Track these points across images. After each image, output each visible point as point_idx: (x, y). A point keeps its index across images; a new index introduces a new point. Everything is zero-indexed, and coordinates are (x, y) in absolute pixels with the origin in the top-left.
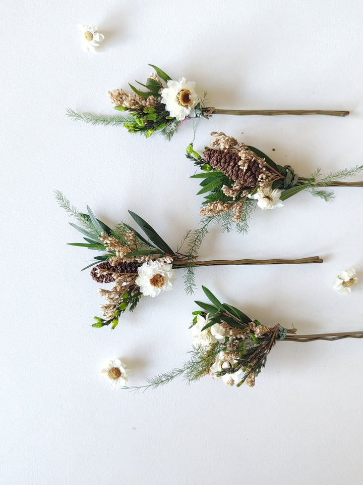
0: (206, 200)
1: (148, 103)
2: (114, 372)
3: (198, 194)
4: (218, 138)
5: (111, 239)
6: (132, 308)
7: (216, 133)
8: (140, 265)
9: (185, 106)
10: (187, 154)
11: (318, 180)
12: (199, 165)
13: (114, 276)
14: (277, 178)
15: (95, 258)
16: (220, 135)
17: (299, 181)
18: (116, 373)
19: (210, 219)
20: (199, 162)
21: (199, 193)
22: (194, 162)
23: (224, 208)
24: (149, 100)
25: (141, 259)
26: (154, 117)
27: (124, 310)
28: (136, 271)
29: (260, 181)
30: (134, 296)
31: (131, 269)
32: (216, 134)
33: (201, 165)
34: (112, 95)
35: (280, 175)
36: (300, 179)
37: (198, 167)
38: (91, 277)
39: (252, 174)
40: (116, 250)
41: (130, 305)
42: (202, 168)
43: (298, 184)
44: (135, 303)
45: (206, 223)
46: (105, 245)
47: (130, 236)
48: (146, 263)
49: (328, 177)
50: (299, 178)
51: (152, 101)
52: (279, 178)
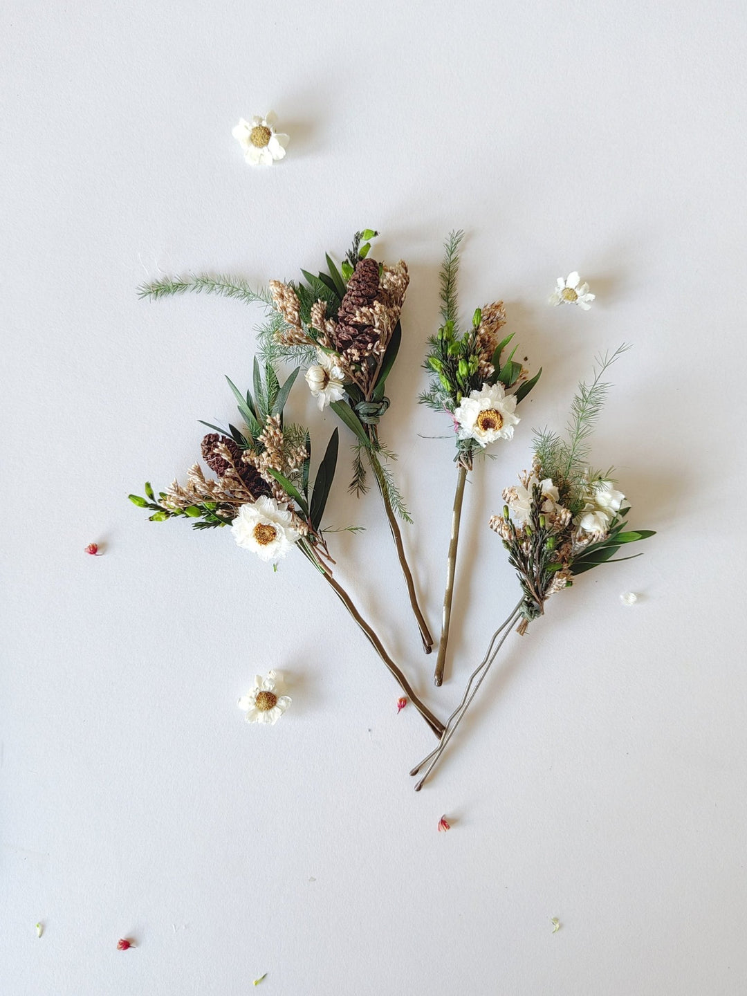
0: (297, 285)
1: (484, 363)
3: (303, 271)
5: (278, 433)
6: (200, 525)
8: (271, 496)
9: (477, 423)
10: (361, 232)
11: (380, 457)
12: (347, 258)
13: (228, 472)
14: (364, 387)
17: (370, 427)
20: (354, 257)
21: (305, 273)
23: (291, 314)
24: (489, 366)
25: (279, 491)
26: (462, 370)
27: (187, 517)
28: (256, 496)
29: (347, 354)
30: (217, 516)
31: (255, 486)
33: (349, 262)
34: (497, 307)
35: (370, 391)
36: (374, 426)
37: (345, 258)
38: (202, 440)
39: (354, 336)
40: (268, 450)
41: (201, 519)
42: (345, 264)
44: (209, 525)
46: (264, 431)
47: (299, 455)
48: (279, 502)
51: (486, 370)
52: (365, 392)
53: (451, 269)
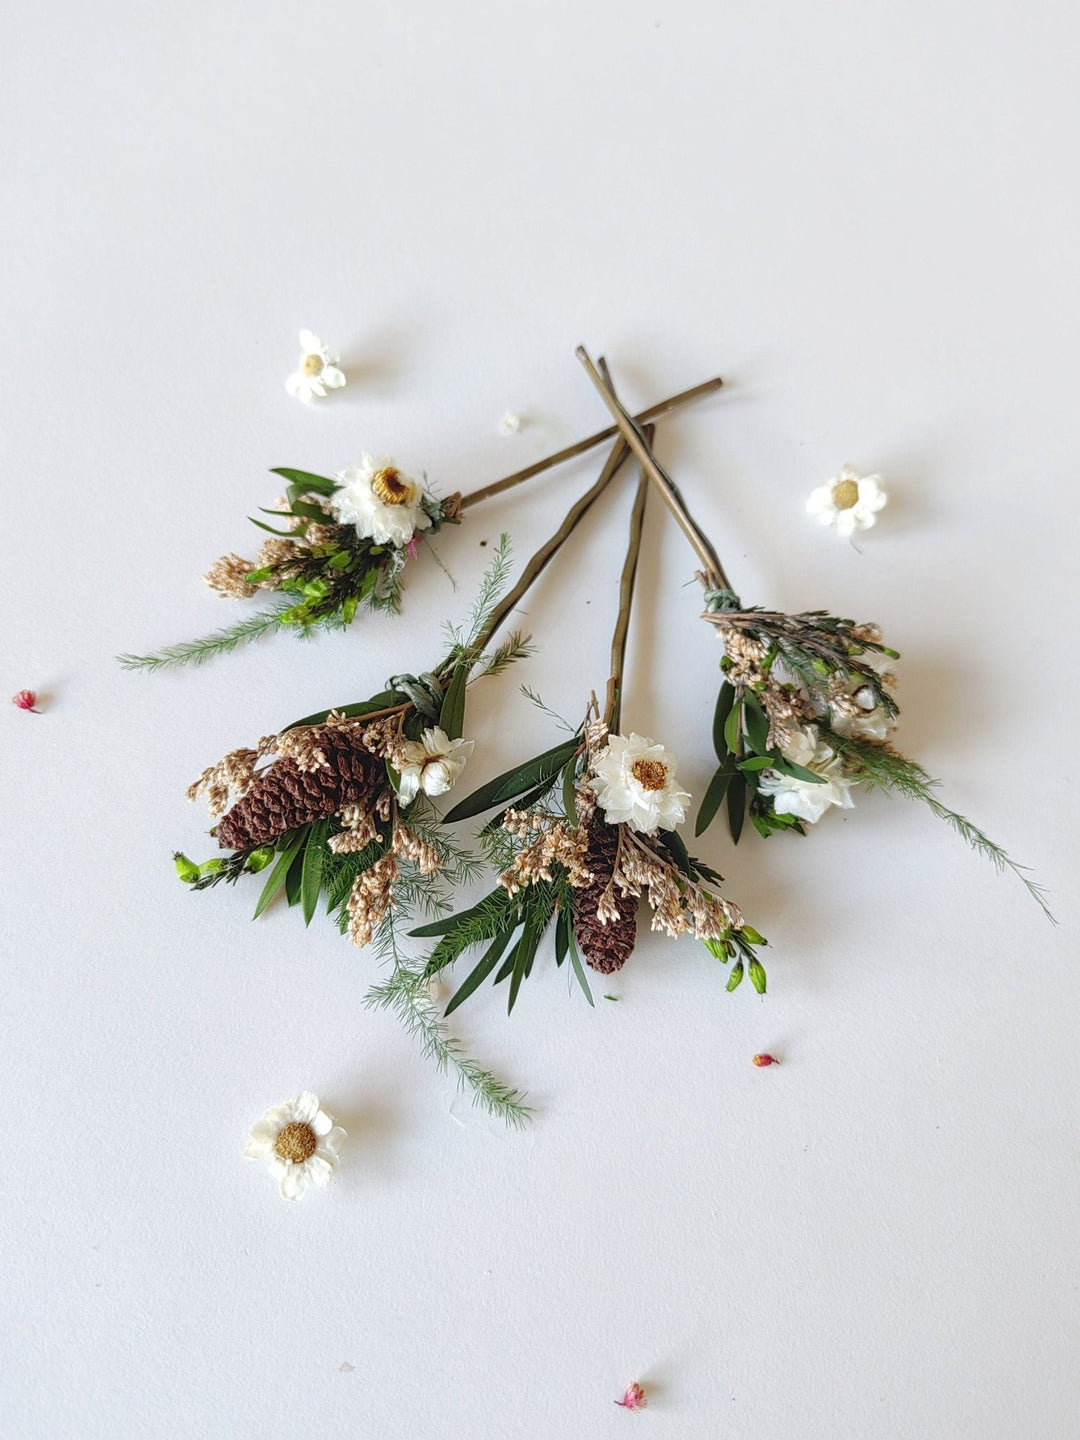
0: (335, 912)
2: (297, 1133)
3: (308, 923)
4: (211, 784)
7: (196, 785)
10: (193, 885)
11: (467, 640)
12: (242, 873)
14: (399, 718)
15: (560, 961)
16: (208, 779)
17: (440, 678)
18: (301, 1141)
19: (387, 934)
20: (234, 868)
21: (309, 917)
22: (225, 879)
23: (384, 873)
29: (378, 751)
32: (200, 786)
33: (245, 867)
35: (397, 708)
36: (436, 674)
37: (245, 879)
39: (347, 755)
42: (253, 869)
43: (445, 686)
45: (391, 950)
49: (477, 617)
50: (433, 674)
52: (402, 713)
53: (184, 653)
